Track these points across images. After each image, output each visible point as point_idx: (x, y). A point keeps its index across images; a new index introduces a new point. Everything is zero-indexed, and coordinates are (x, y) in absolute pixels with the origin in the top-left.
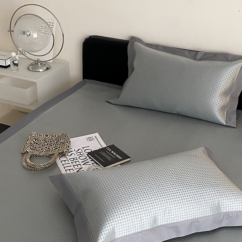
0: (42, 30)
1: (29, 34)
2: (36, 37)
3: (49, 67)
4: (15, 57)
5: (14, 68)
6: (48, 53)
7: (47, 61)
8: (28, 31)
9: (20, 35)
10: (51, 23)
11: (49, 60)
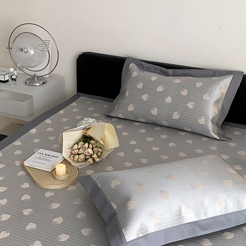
0: (39, 47)
1: (26, 51)
2: (33, 53)
3: (45, 82)
4: (13, 72)
5: (12, 83)
6: (44, 69)
7: (44, 76)
8: (25, 48)
9: (18, 52)
10: (47, 41)
11: (45, 75)
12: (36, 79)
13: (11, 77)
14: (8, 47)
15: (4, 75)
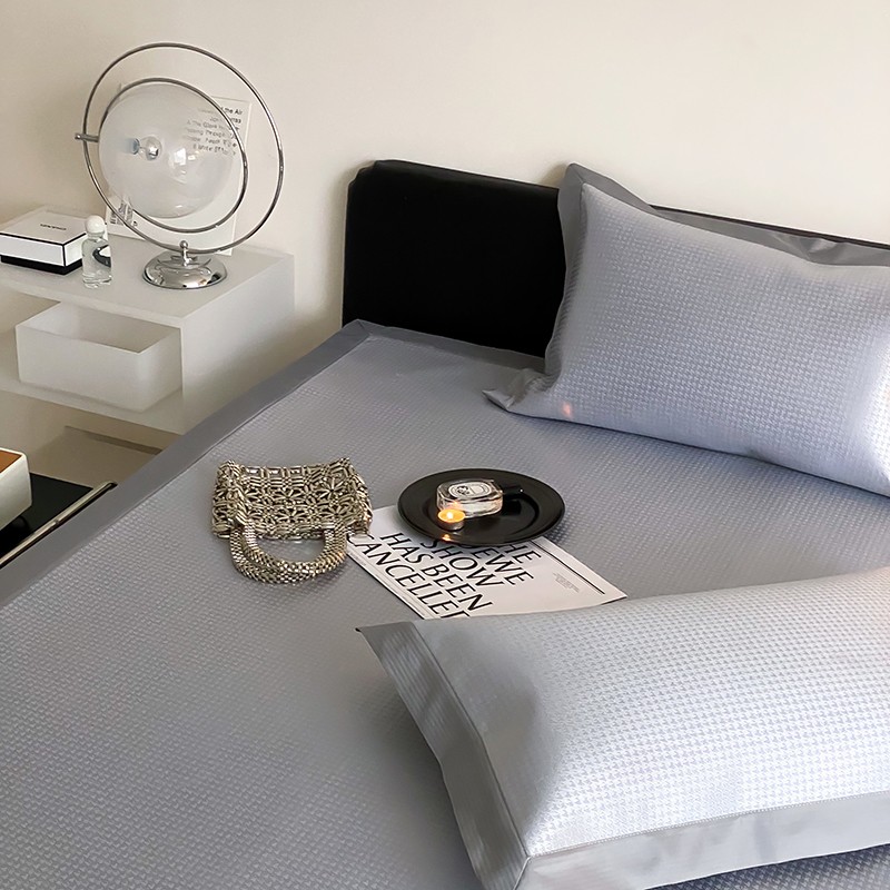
1: (153, 150)
2: (183, 162)
3: (222, 273)
8: (151, 141)
9: (122, 155)
11: (221, 249)
12: (187, 261)
14: (81, 131)
15: (63, 245)
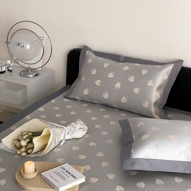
1: (22, 45)
3: (38, 74)
11: (38, 68)
12: (30, 71)
13: (8, 68)
14: (6, 41)
15: (1, 67)
